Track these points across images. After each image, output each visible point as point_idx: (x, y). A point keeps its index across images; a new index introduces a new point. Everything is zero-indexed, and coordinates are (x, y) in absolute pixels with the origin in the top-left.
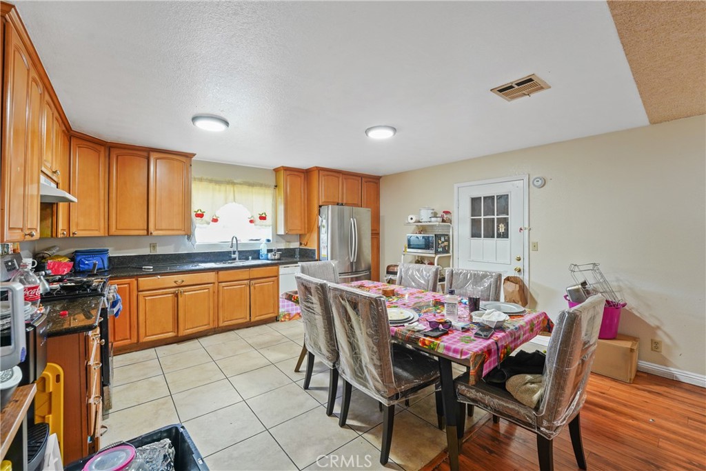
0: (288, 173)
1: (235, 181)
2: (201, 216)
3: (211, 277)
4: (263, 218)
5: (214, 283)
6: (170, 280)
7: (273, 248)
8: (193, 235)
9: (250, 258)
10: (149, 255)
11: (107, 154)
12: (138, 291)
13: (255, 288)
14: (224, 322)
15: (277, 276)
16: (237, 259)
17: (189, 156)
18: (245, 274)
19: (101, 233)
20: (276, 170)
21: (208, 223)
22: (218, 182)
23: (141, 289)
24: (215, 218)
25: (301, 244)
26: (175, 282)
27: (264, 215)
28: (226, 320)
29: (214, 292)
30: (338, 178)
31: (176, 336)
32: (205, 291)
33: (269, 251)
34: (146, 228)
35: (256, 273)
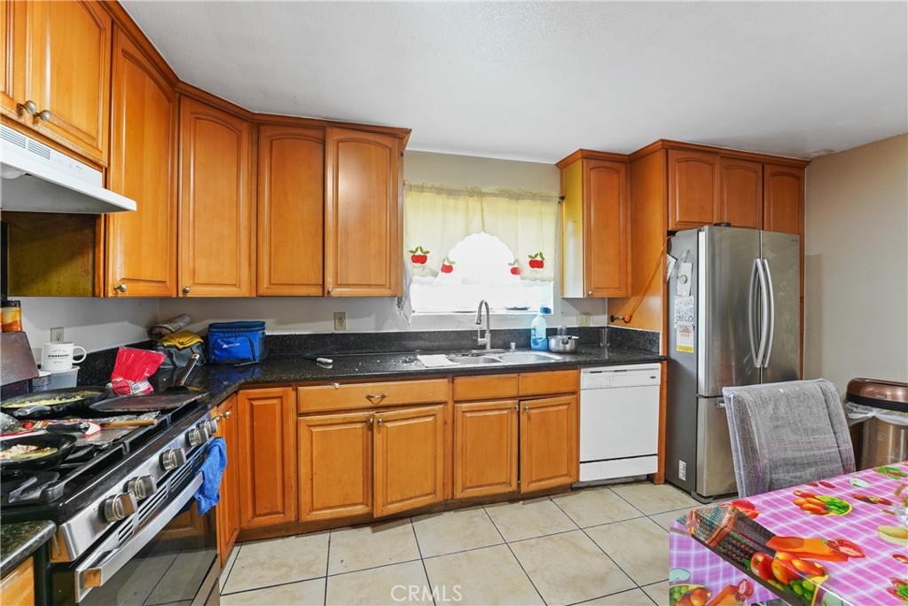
0: (593, 163)
1: (485, 190)
2: (421, 259)
3: (439, 388)
4: (536, 264)
5: (444, 403)
6: (357, 393)
7: (559, 327)
8: (407, 297)
9: (513, 345)
10: (332, 335)
11: (255, 138)
12: (299, 415)
13: (529, 418)
14: (464, 488)
15: (575, 393)
16: (488, 346)
17: (398, 136)
18: (509, 386)
19: (243, 291)
20: (564, 165)
21: (435, 275)
22: (451, 193)
23: (303, 410)
24: (447, 264)
25: (612, 319)
26: (369, 397)
27: (538, 258)
28: (468, 484)
29: (445, 423)
30: (712, 165)
31: (370, 514)
32: (427, 419)
33: (551, 332)
34: (321, 282)
35: (531, 383)
